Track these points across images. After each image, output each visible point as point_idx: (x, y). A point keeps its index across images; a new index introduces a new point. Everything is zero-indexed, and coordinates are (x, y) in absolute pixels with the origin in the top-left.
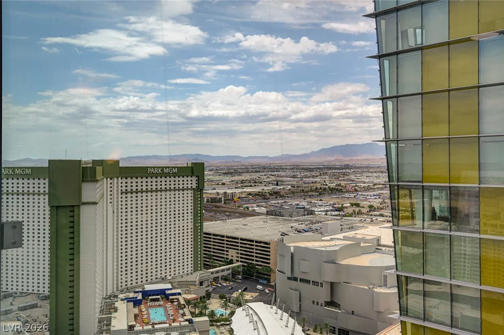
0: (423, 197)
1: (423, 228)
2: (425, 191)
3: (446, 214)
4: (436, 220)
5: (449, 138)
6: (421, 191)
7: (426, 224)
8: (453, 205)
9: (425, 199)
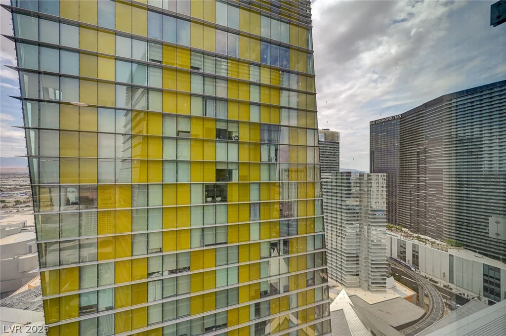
0: (60, 192)
1: (60, 211)
2: (62, 189)
3: (78, 201)
4: (69, 205)
5: (79, 158)
6: (59, 188)
7: (62, 208)
8: (81, 195)
9: (61, 194)
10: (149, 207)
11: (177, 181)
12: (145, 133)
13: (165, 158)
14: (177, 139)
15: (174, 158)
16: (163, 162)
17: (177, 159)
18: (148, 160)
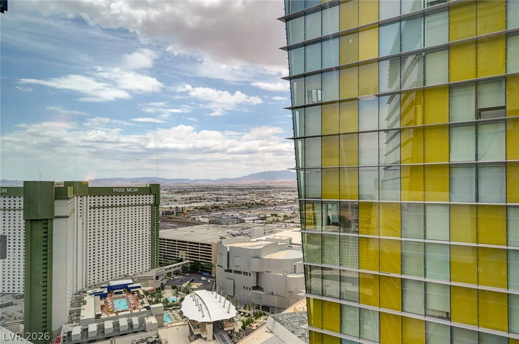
0: (322, 209)
1: (322, 231)
2: (324, 205)
3: (337, 220)
4: (330, 225)
5: (339, 168)
6: (321, 204)
7: (324, 228)
8: (341, 215)
9: (323, 211)
10: (426, 241)
11: (477, 200)
12: (419, 124)
13: (454, 160)
14: (476, 125)
15: (472, 160)
16: (451, 167)
17: (476, 160)
18: (424, 165)
